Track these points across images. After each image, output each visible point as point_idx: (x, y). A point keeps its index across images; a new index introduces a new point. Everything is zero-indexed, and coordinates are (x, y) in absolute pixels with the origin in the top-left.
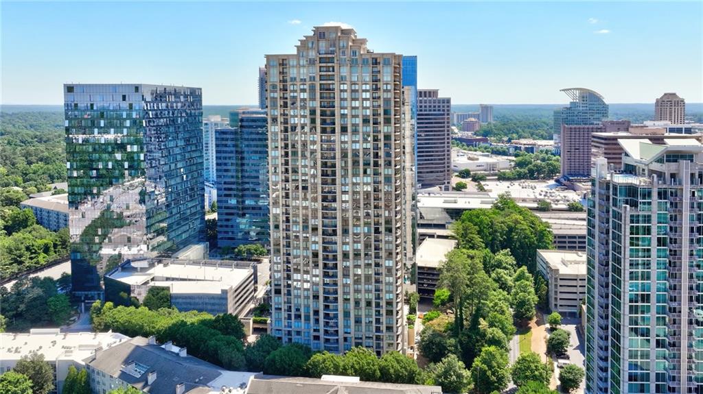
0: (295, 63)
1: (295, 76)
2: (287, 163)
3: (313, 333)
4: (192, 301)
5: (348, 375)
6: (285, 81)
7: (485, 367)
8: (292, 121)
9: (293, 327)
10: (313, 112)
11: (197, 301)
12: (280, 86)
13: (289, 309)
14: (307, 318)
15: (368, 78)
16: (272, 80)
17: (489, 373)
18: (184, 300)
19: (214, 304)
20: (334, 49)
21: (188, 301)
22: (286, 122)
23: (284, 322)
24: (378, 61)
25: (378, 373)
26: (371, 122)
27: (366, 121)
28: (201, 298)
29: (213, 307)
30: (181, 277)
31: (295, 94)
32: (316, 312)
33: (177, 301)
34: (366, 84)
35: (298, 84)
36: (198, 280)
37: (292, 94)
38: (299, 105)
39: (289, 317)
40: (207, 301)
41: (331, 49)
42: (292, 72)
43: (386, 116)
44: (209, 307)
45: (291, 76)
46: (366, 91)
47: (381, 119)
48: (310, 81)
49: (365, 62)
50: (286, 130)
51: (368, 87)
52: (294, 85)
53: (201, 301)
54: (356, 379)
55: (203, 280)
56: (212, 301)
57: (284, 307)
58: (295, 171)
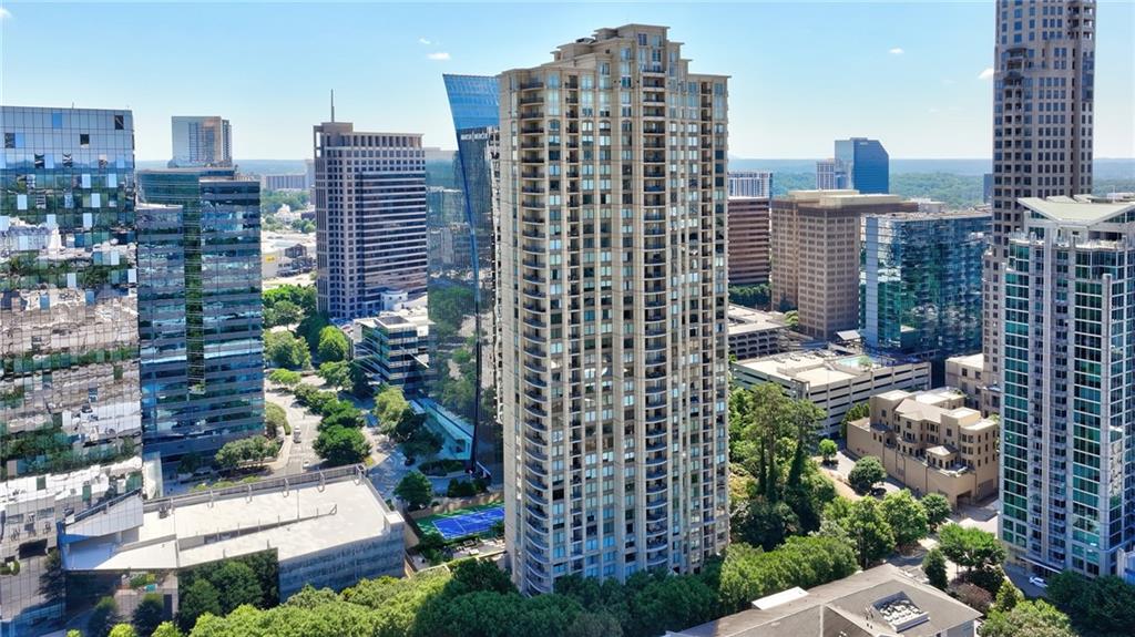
0: (590, 84)
1: (590, 106)
2: (574, 261)
3: (624, 551)
4: (328, 565)
5: (780, 590)
6: (573, 114)
7: (870, 525)
8: (584, 185)
9: (584, 551)
10: (627, 170)
11: (339, 560)
12: (565, 124)
13: (577, 522)
14: (609, 529)
15: (696, 114)
16: (551, 113)
17: (878, 532)
18: (310, 568)
19: (375, 559)
20: (659, 63)
21: (320, 566)
22: (574, 187)
23: (570, 547)
24: (709, 87)
25: (811, 573)
26: (700, 184)
27: (693, 184)
28: (349, 553)
29: (374, 565)
30: (243, 527)
31: (590, 139)
32: (630, 514)
33: (294, 573)
34: (692, 123)
35: (598, 120)
36: (283, 524)
37: (585, 139)
38: (598, 158)
39: (577, 537)
40: (361, 555)
41: (654, 63)
42: (586, 100)
43: (719, 175)
44: (366, 567)
45: (584, 106)
46: (692, 134)
47: (712, 180)
48: (624, 115)
49: (692, 87)
50: (573, 203)
51: (695, 129)
52: (588, 122)
53: (346, 560)
54: (797, 593)
55: (295, 522)
56: (372, 553)
57: (569, 520)
58: (589, 272)
